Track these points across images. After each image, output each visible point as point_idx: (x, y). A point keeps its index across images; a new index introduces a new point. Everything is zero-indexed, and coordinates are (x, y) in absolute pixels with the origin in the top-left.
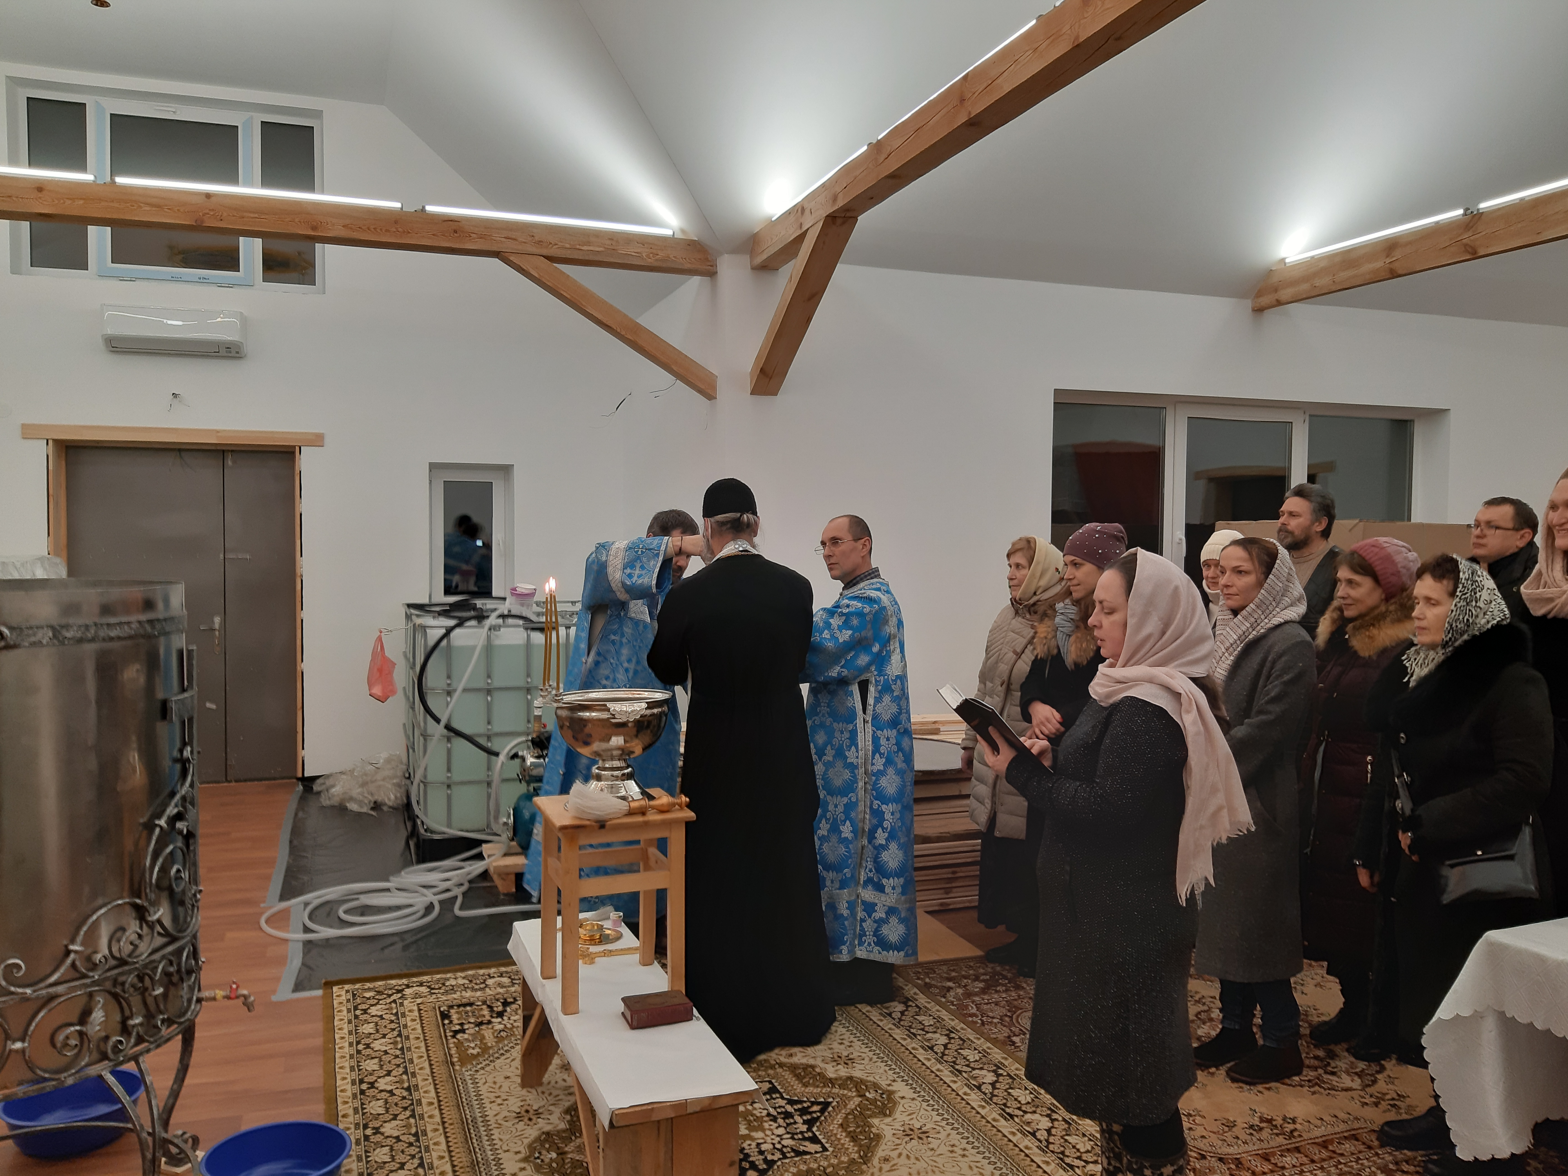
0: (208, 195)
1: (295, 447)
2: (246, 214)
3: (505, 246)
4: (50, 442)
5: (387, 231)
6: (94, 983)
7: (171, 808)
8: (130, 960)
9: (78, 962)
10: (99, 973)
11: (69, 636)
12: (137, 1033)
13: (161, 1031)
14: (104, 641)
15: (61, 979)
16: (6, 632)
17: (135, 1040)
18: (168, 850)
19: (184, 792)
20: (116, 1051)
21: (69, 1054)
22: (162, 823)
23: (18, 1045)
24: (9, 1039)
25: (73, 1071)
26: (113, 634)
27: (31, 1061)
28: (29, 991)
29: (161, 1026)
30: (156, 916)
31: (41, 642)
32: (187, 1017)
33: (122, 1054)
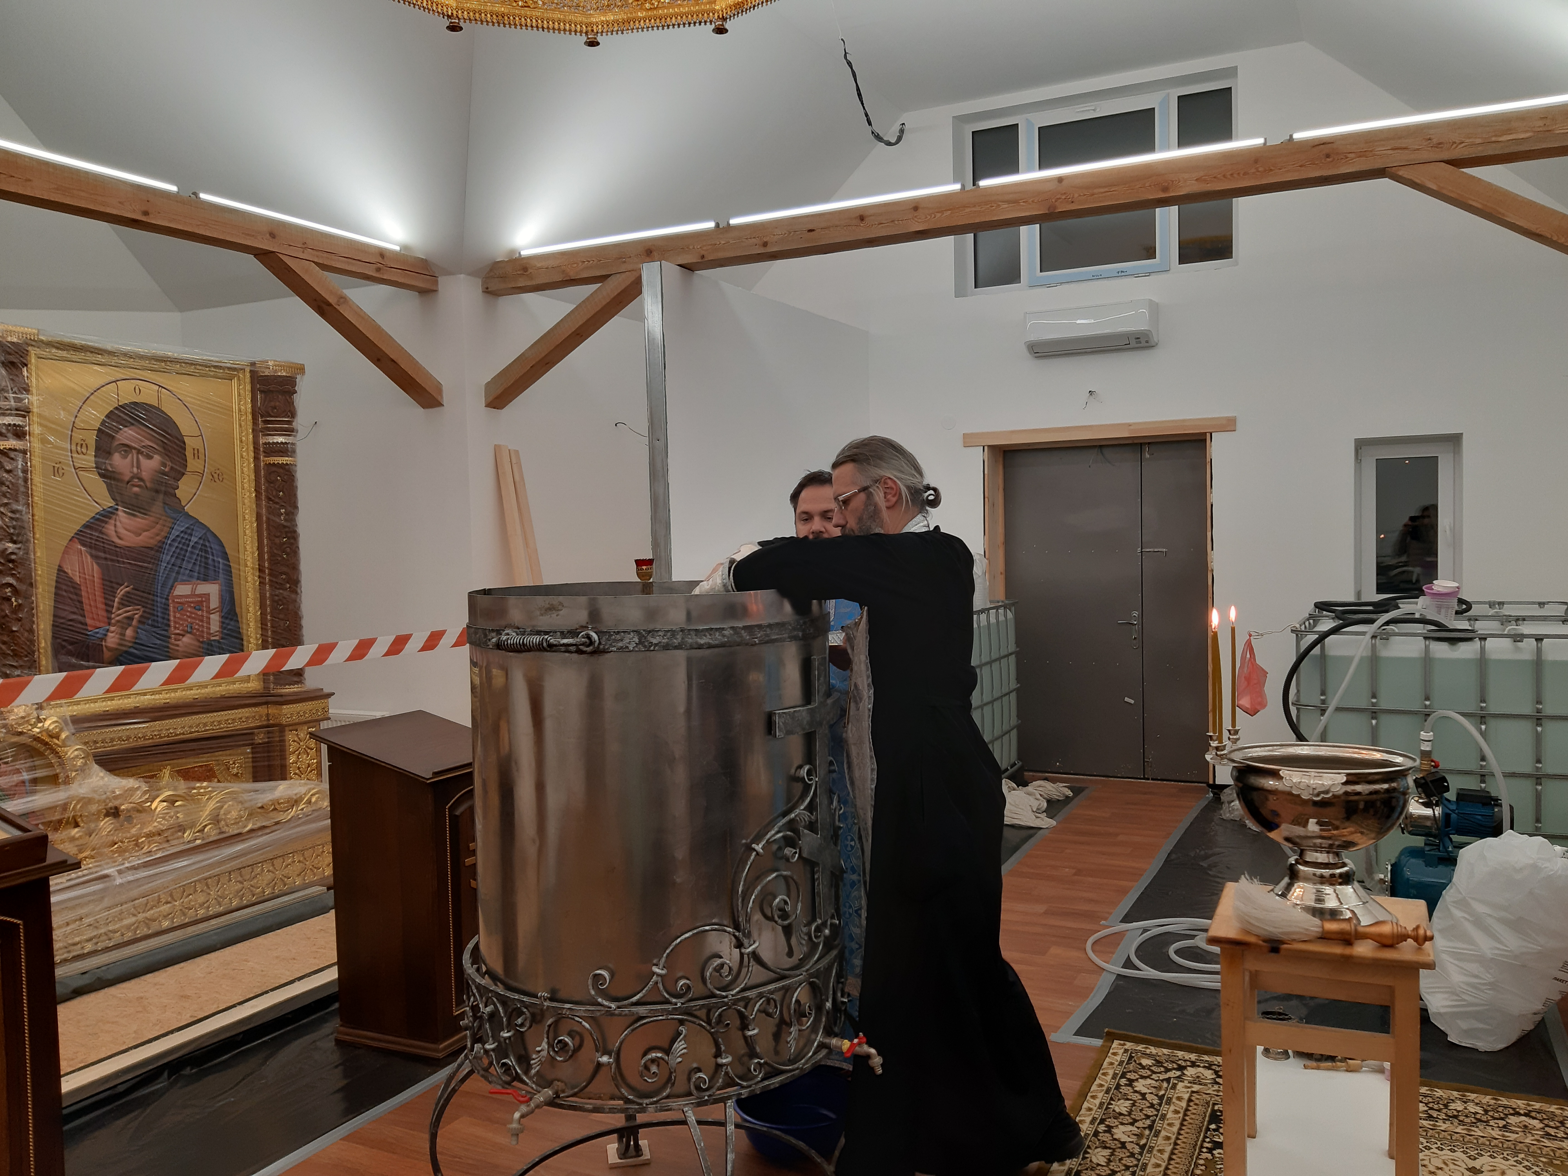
0: (1060, 179)
1: (1205, 434)
2: (1096, 191)
3: (1393, 159)
4: (986, 448)
5: (1245, 174)
6: (675, 1011)
7: (773, 832)
8: (718, 992)
9: (660, 986)
10: (682, 1000)
11: (655, 641)
12: (727, 1073)
13: (757, 1076)
14: (692, 648)
15: (644, 1000)
16: (594, 636)
17: (724, 1080)
18: (770, 878)
19: (793, 815)
20: (698, 1088)
21: (650, 1080)
22: (759, 847)
23: (605, 1059)
24: (597, 1051)
25: (655, 1099)
26: (702, 642)
27: (619, 1078)
28: (613, 1006)
29: (755, 1070)
30: (750, 949)
31: (627, 647)
32: (796, 1066)
33: (708, 1093)
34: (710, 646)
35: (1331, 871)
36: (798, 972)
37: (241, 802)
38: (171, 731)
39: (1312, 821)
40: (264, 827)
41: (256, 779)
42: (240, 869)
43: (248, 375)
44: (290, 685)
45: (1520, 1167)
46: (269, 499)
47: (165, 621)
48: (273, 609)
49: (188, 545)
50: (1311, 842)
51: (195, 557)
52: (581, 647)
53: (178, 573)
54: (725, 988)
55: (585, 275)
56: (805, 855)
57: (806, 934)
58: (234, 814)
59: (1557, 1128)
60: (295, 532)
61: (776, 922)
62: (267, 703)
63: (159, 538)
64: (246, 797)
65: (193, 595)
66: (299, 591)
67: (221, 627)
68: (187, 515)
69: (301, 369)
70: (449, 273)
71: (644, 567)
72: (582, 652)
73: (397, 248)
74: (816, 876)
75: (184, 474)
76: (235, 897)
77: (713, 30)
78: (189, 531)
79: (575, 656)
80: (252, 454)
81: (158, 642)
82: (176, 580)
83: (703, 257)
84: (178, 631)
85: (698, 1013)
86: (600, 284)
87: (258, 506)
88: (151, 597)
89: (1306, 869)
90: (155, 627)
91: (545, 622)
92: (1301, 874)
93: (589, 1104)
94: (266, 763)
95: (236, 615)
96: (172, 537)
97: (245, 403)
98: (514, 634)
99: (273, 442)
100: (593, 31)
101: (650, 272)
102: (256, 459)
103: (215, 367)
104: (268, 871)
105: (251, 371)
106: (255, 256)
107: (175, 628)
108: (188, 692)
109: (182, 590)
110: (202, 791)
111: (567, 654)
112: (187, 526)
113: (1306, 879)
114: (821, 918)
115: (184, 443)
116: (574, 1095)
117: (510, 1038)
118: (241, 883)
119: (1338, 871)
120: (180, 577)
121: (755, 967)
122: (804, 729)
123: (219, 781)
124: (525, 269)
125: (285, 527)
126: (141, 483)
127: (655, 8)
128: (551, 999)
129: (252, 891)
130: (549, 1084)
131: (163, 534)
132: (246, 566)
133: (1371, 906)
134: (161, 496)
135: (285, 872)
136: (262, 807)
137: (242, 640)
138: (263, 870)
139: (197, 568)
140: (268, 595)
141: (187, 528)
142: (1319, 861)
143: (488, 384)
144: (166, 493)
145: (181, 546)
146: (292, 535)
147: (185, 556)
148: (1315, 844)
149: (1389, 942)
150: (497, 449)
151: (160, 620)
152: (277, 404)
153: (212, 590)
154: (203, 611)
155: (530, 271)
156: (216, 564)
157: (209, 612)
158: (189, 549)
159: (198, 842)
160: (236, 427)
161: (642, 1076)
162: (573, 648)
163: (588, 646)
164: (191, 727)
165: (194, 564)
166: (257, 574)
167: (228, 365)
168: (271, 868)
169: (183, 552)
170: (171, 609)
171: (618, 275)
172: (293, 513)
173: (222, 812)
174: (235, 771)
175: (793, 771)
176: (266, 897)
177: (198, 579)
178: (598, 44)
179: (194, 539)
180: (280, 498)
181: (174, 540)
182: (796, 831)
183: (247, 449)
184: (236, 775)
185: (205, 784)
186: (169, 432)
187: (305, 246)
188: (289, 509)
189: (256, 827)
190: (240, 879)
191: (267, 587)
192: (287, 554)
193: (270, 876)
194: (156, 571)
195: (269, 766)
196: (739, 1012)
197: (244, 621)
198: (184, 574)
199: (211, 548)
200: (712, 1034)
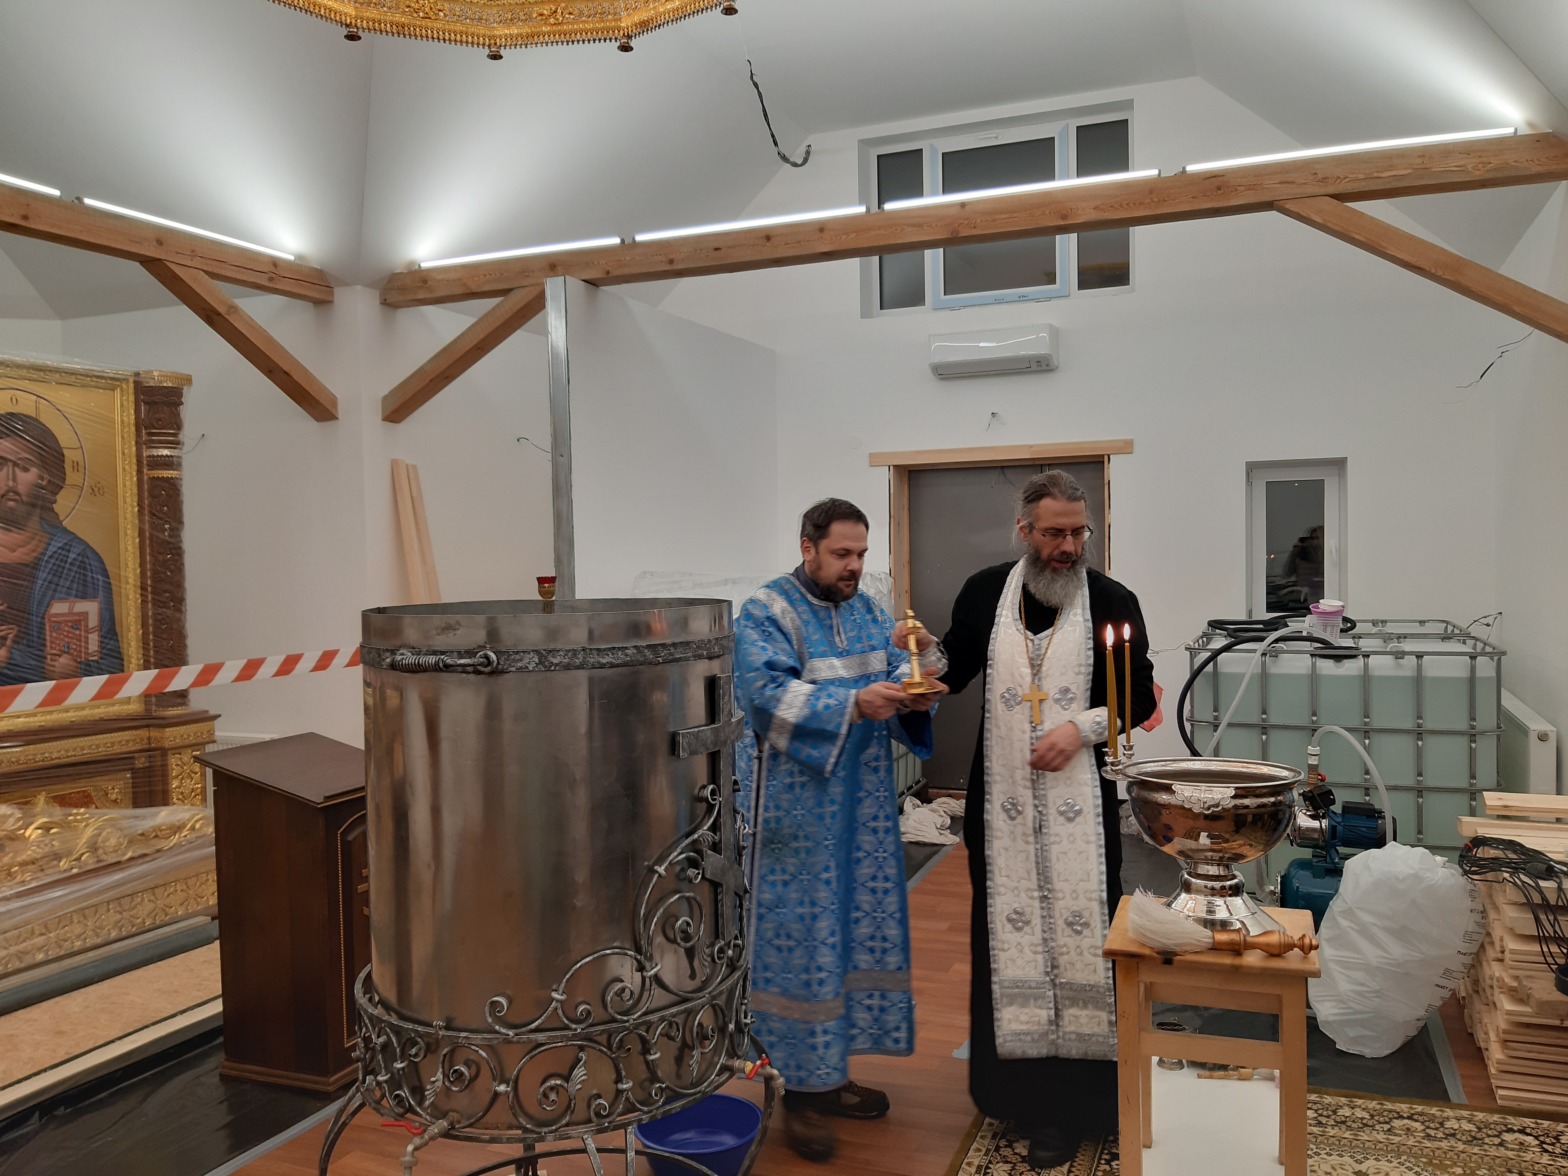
0: (961, 205)
1: (1103, 456)
2: (995, 217)
3: (1279, 193)
4: (891, 468)
5: (1140, 204)
6: (575, 1037)
7: (675, 853)
8: (619, 1017)
9: (560, 1012)
10: (582, 1026)
11: (555, 661)
12: (627, 1099)
13: (658, 1101)
14: (593, 668)
15: (544, 1026)
16: (493, 656)
17: (624, 1106)
18: (672, 900)
19: (696, 836)
20: (598, 1115)
21: (548, 1108)
22: (661, 870)
23: (502, 1088)
24: (494, 1080)
25: (554, 1128)
26: (604, 661)
27: (517, 1108)
28: (511, 1033)
29: (656, 1095)
30: (652, 972)
31: (527, 667)
32: (698, 1089)
33: (608, 1120)
34: (613, 666)
35: (1221, 884)
36: (701, 994)
37: (121, 829)
38: (47, 755)
39: (1203, 835)
40: (145, 855)
41: (136, 805)
42: (119, 899)
43: (132, 386)
44: (173, 706)
45: (1403, 1168)
46: (152, 514)
47: (41, 641)
48: (155, 627)
49: (66, 562)
50: (1202, 855)
51: (73, 574)
52: (480, 668)
53: (55, 591)
54: (626, 1013)
55: (487, 288)
56: (708, 876)
57: (708, 956)
58: (113, 841)
59: (1436, 1129)
60: (180, 548)
61: (679, 944)
62: (148, 726)
63: (35, 554)
64: (125, 823)
65: (71, 613)
66: (184, 609)
67: (100, 647)
68: (65, 530)
69: (188, 380)
70: (344, 284)
71: (546, 585)
72: (479, 673)
73: (292, 258)
74: (719, 897)
75: (62, 487)
76: (114, 928)
77: (618, 48)
78: (67, 547)
79: (472, 677)
80: (135, 467)
81: (34, 662)
82: (52, 598)
83: (608, 272)
84: (54, 652)
85: (598, 1038)
86: (502, 298)
87: (141, 521)
88: (26, 616)
89: (1198, 881)
90: (30, 646)
91: (441, 641)
92: (1193, 887)
93: (486, 1134)
94: (147, 789)
95: (116, 634)
96: (49, 553)
97: (128, 415)
98: (409, 654)
99: (158, 456)
100: (496, 44)
101: (554, 287)
102: (139, 472)
103: (97, 377)
104: (149, 901)
105: (135, 382)
106: (142, 263)
107: (52, 648)
108: (65, 715)
109: (59, 608)
110: (79, 817)
111: (464, 675)
112: (65, 541)
113: (1198, 892)
114: (724, 940)
115: (63, 456)
116: (470, 1126)
117: (403, 1068)
118: (120, 913)
119: (1229, 883)
120: (57, 595)
121: (657, 991)
122: (708, 749)
123: (97, 807)
124: (425, 281)
125: (169, 543)
126: (17, 497)
127: (559, 24)
128: (447, 1028)
129: (131, 922)
130: (444, 1115)
131: (40, 550)
132: (127, 583)
133: (1260, 916)
134: (38, 511)
135: (168, 901)
136: (142, 834)
137: (122, 660)
138: (143, 900)
139: (75, 585)
140: (150, 614)
141: (66, 544)
142: (1210, 873)
143: (385, 399)
144: (43, 508)
145: (58, 562)
146: (177, 552)
147: (62, 573)
148: (1206, 856)
149: (1276, 952)
150: (394, 465)
151: (35, 639)
152: (163, 415)
153: (91, 608)
154: (80, 630)
155: (430, 283)
156: (96, 582)
157: (87, 631)
158: (67, 566)
159: (75, 871)
160: (119, 439)
161: (540, 1104)
162: (470, 669)
163: (486, 666)
164: (67, 751)
165: (72, 581)
166: (139, 591)
167: (111, 375)
168: (152, 898)
169: (60, 570)
170: (47, 628)
171: (521, 290)
172: (178, 529)
173: (100, 839)
174: (114, 797)
175: (696, 791)
176: (146, 928)
177: (76, 596)
178: (501, 57)
179: (72, 555)
180: (165, 513)
181: (51, 557)
182: (699, 852)
183: (130, 462)
184: (115, 801)
185: (82, 810)
186: (47, 443)
187: (193, 254)
188: (174, 524)
189: (136, 854)
190: (118, 909)
191: (150, 605)
192: (171, 571)
193: (151, 906)
194: (31, 589)
195: (151, 792)
196: (640, 1036)
197: (125, 640)
198: (61, 592)
199: (90, 565)
200: (612, 1059)
